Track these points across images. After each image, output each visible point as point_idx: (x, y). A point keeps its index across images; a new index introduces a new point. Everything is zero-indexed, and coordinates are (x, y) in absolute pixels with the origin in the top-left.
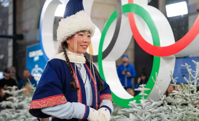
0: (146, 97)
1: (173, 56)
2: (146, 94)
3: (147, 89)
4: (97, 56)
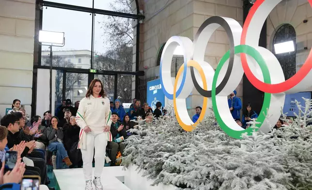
1: (283, 93)
2: (257, 127)
3: (259, 123)
4: (211, 91)
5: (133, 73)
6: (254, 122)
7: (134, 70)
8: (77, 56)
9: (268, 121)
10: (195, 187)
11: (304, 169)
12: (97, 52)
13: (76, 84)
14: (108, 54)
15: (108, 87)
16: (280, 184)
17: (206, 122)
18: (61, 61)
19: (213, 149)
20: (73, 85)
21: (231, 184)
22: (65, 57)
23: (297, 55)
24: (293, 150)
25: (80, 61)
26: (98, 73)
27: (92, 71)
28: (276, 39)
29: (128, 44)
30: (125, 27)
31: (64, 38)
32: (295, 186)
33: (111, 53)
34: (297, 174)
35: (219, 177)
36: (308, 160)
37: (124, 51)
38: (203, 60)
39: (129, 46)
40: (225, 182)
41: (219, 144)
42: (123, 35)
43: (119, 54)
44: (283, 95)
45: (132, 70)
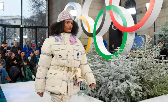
0: (120, 54)
1: (134, 32)
2: (120, 52)
3: (121, 49)
4: (93, 33)
5: (46, 27)
6: (118, 49)
7: (47, 25)
8: (13, 19)
9: (127, 48)
10: (86, 88)
11: (146, 74)
12: (25, 17)
13: (13, 36)
14: (31, 18)
15: (32, 37)
16: (134, 83)
17: (90, 51)
18: (4, 22)
19: (96, 65)
20: (11, 37)
21: (107, 85)
22: (6, 20)
23: (137, 15)
24: (140, 64)
25: (15, 22)
26: (25, 27)
27: (22, 26)
28: (126, 7)
29: (43, 11)
30: (41, 2)
31: (4, 6)
32: (141, 83)
33: (33, 17)
34: (143, 77)
35: (100, 82)
36: (148, 69)
37: (40, 16)
38: (88, 15)
39: (44, 13)
40: (103, 84)
41: (99, 63)
42: (40, 6)
43: (38, 17)
44: (134, 33)
45: (45, 26)
